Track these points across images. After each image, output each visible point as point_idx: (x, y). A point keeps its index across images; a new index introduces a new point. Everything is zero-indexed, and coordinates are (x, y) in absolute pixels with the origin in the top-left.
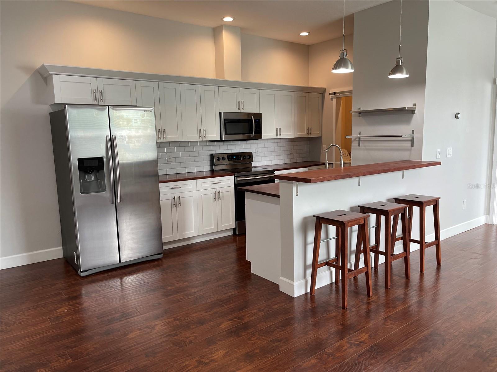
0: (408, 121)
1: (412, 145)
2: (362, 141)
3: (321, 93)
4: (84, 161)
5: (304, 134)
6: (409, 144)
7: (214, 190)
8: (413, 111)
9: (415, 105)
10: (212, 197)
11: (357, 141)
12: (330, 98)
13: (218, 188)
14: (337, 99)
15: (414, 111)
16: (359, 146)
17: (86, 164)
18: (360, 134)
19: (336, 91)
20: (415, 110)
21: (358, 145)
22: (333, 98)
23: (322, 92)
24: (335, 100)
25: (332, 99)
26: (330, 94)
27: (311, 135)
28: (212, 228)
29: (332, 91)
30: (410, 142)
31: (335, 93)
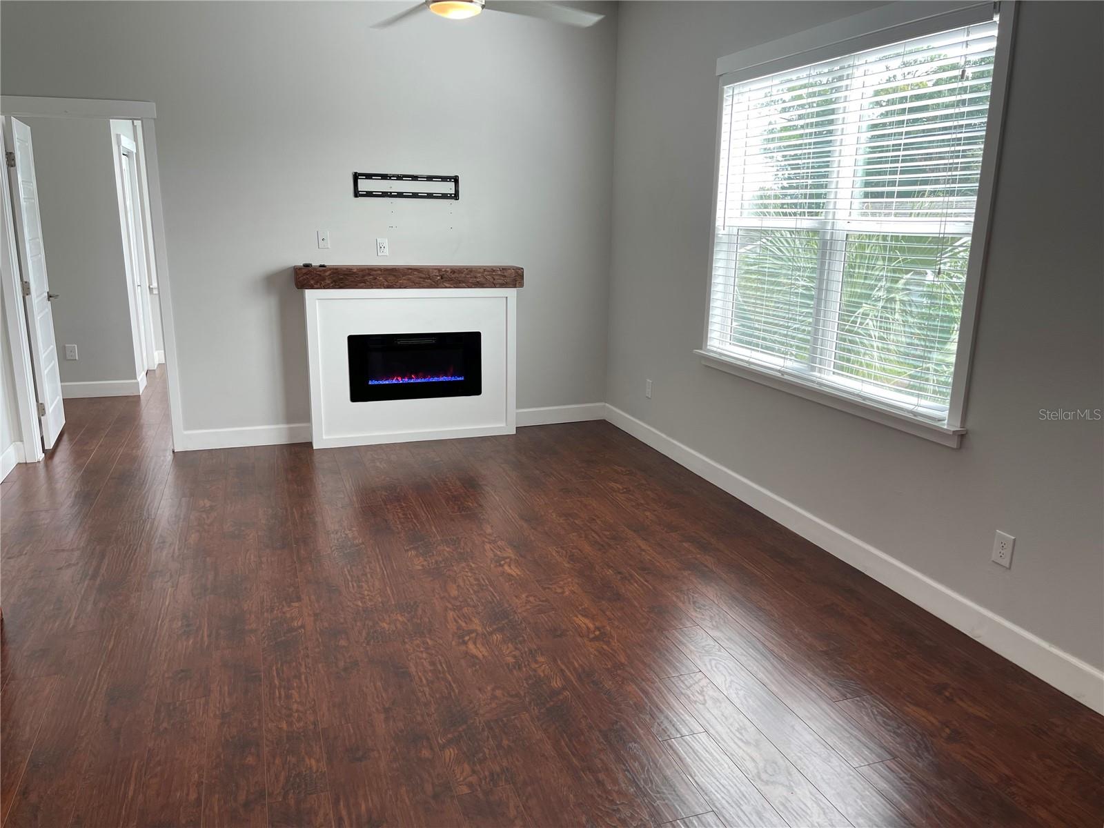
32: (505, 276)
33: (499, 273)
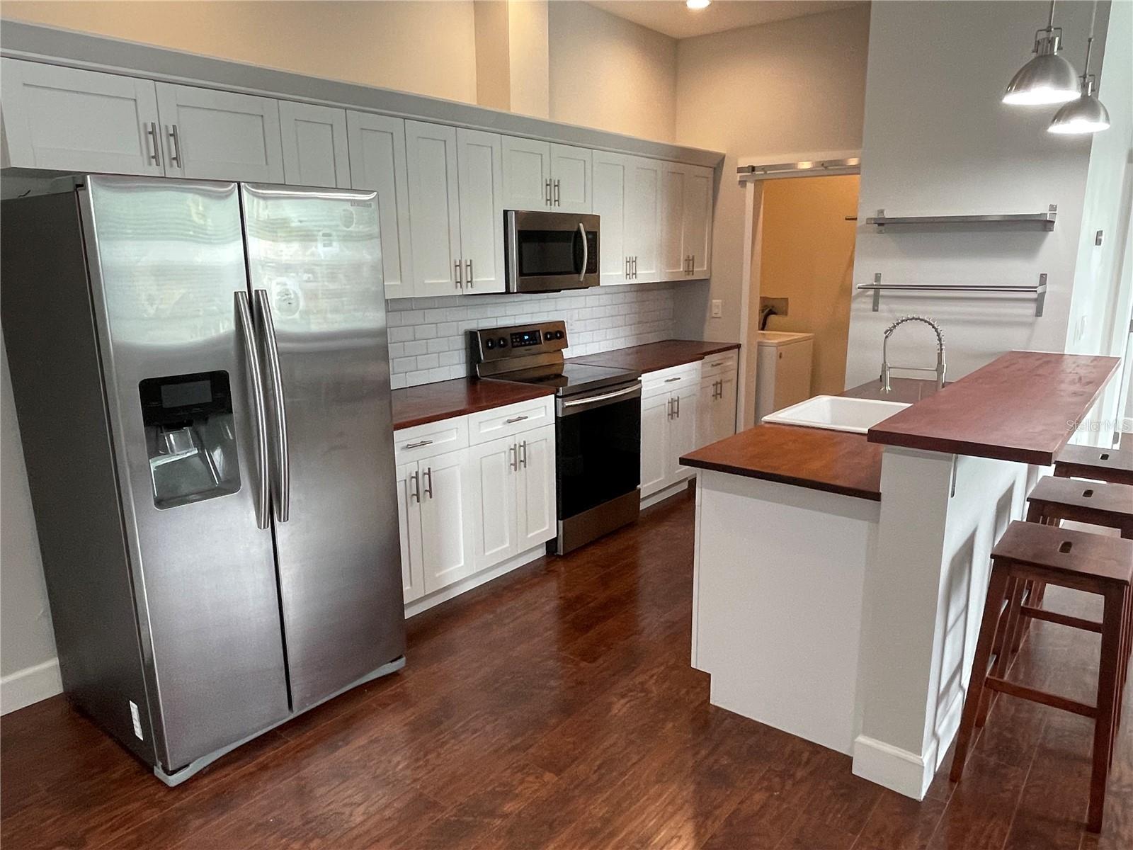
0: (1030, 250)
1: (1039, 313)
2: (883, 296)
3: (712, 166)
4: (163, 388)
5: (678, 273)
6: (1030, 309)
7: (510, 442)
8: (1045, 224)
9: (1053, 208)
10: (505, 459)
11: (868, 296)
12: (738, 179)
13: (519, 433)
14: (758, 183)
15: (1049, 224)
16: (875, 310)
17: (170, 399)
18: (878, 277)
19: (756, 162)
20: (1054, 222)
21: (871, 306)
22: (745, 181)
23: (716, 164)
24: (750, 187)
25: (743, 183)
26: (740, 170)
27: (693, 274)
28: (505, 546)
29: (744, 163)
30: (1033, 306)
31: (753, 169)
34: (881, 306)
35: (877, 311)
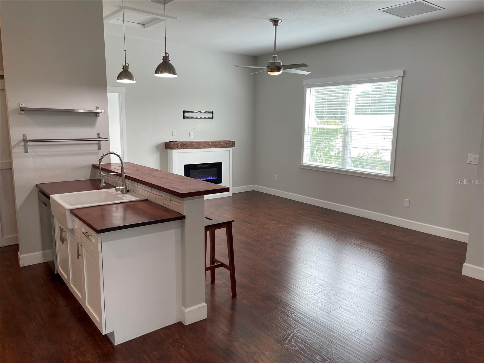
0: (92, 124)
6: (96, 147)
8: (96, 114)
9: (98, 108)
18: (25, 136)
32: (230, 144)
33: (228, 143)
34: (29, 150)
35: (27, 152)
